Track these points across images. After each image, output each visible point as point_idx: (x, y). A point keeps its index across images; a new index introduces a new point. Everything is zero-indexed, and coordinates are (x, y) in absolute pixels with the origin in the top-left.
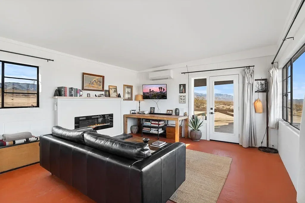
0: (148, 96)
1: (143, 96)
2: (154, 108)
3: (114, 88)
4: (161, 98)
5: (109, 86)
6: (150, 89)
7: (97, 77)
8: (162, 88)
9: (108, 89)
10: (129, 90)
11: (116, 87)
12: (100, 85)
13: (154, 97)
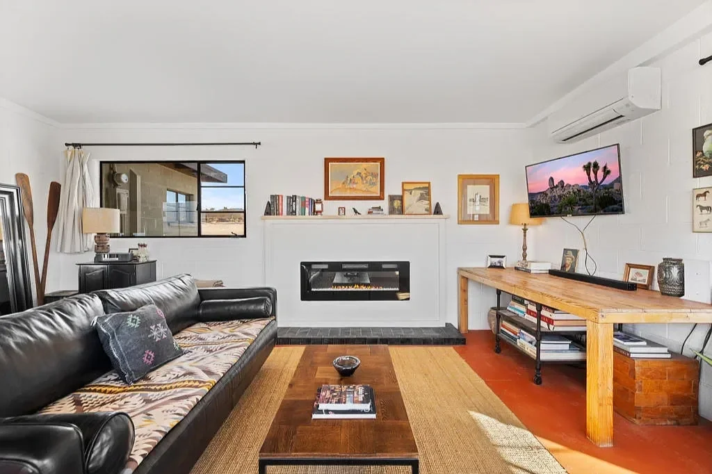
0: (547, 206)
1: (531, 208)
2: (575, 252)
3: (420, 188)
4: (594, 212)
5: (403, 183)
6: (552, 179)
7: (365, 165)
8: (596, 165)
9: (400, 194)
10: (484, 190)
11: (427, 185)
12: (374, 184)
13: (568, 208)
